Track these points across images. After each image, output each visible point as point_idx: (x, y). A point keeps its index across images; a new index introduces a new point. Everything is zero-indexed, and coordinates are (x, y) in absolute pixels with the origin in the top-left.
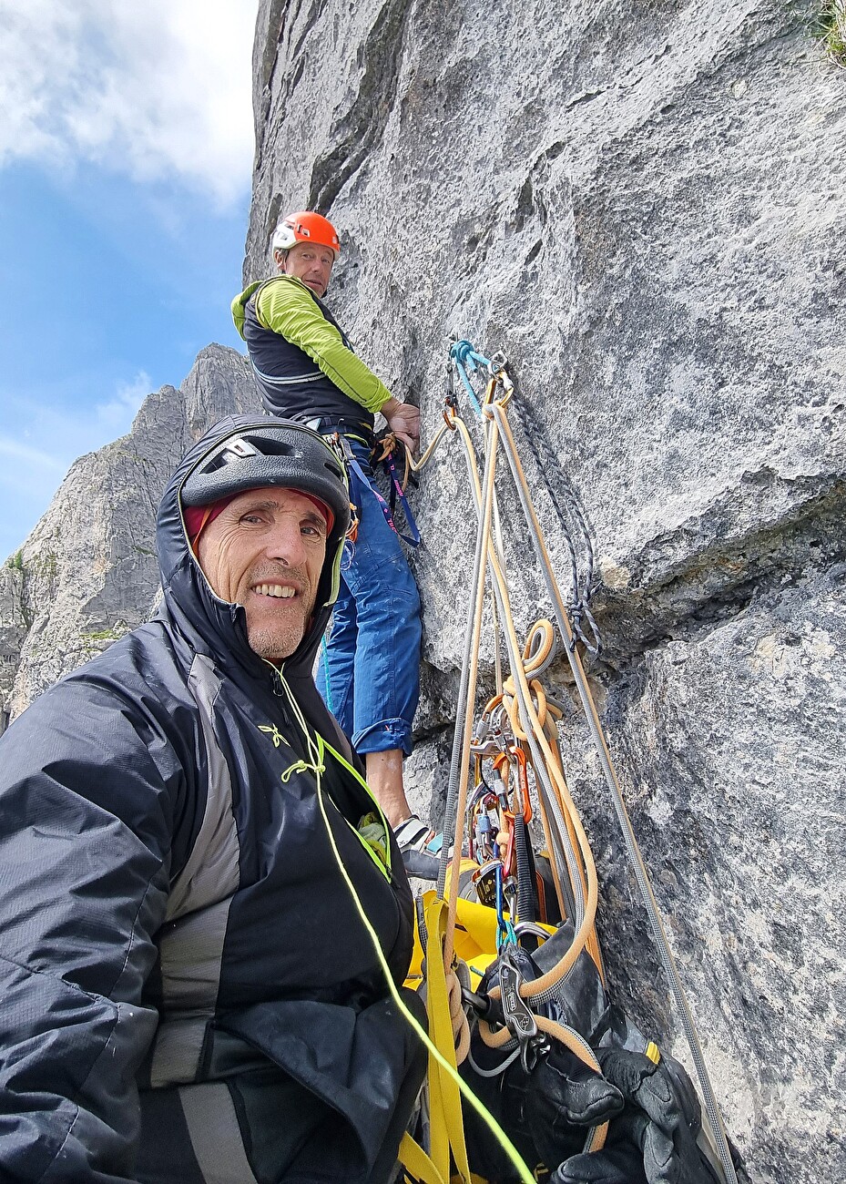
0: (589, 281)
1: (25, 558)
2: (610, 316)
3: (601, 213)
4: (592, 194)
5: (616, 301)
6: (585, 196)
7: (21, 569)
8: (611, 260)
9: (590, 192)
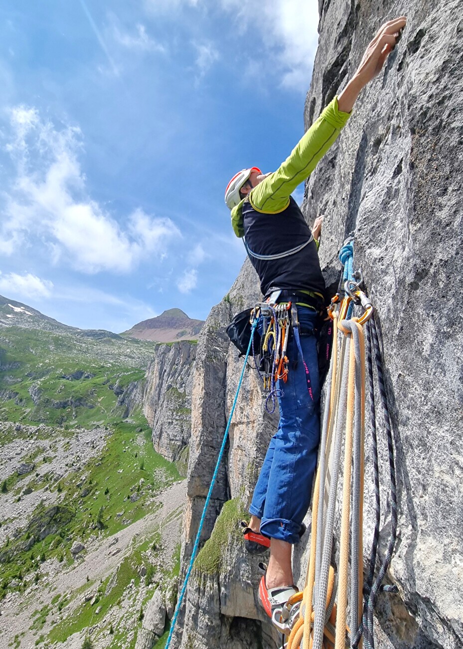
0: (419, 221)
1: (231, 297)
2: (434, 273)
3: (438, 129)
4: (430, 105)
5: (440, 257)
6: (421, 109)
7: (229, 302)
8: (440, 199)
9: (428, 101)
